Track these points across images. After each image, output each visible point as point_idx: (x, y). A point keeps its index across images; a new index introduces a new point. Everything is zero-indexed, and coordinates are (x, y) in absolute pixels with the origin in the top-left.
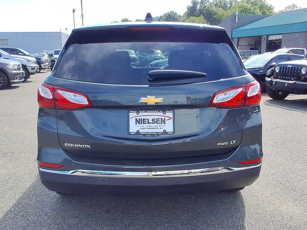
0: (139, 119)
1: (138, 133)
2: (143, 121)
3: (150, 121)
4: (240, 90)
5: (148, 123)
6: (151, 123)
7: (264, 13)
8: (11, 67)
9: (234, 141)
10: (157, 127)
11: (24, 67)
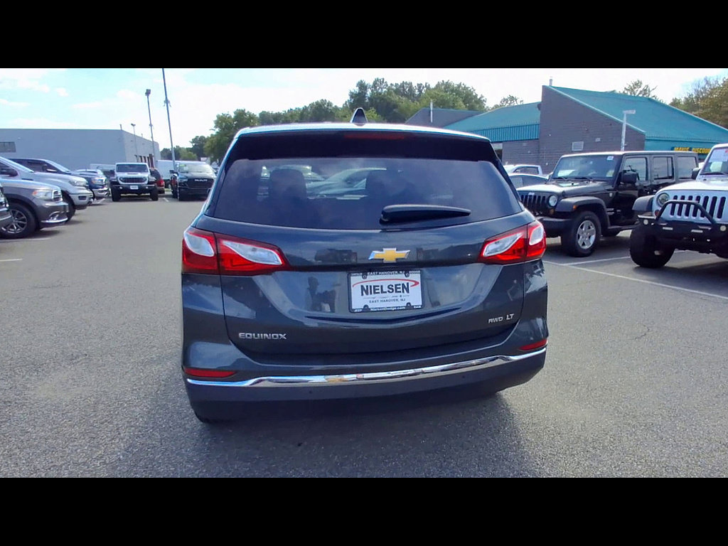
0: (367, 286)
1: (366, 309)
2: (374, 290)
3: (385, 289)
4: (519, 235)
5: (382, 292)
6: (386, 292)
7: (471, 108)
8: (42, 196)
9: (512, 315)
10: (396, 298)
11: (66, 195)
